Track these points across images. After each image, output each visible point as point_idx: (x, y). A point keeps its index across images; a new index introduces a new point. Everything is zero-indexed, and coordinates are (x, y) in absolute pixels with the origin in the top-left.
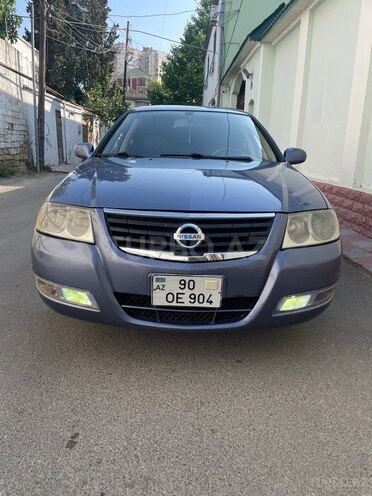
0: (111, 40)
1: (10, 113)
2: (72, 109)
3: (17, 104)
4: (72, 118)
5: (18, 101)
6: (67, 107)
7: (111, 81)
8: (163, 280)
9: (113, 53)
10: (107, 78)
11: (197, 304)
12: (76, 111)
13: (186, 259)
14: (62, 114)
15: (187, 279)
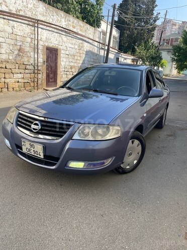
0: (155, 21)
1: (92, 60)
2: (126, 57)
3: (96, 56)
4: (125, 61)
5: (97, 54)
6: (123, 56)
7: (152, 41)
8: (25, 142)
9: (155, 27)
10: (150, 40)
11: (35, 155)
12: (128, 57)
13: (33, 135)
14: (120, 60)
15: (32, 144)
